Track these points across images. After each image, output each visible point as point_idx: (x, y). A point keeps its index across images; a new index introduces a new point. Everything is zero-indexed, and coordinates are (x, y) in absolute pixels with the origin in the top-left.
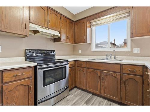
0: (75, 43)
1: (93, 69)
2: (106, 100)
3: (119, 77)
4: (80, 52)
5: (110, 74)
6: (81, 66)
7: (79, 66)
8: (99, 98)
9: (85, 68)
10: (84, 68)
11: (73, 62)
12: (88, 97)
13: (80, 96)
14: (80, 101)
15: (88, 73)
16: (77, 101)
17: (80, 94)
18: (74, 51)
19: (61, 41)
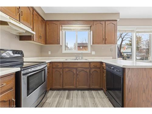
0: (46, 44)
1: (69, 68)
2: (80, 91)
3: (88, 71)
4: (50, 53)
5: (83, 70)
6: (57, 67)
7: (54, 67)
8: (74, 91)
9: (62, 68)
10: (60, 68)
11: (49, 64)
12: (66, 94)
13: (59, 96)
14: (62, 99)
15: (65, 73)
16: (59, 100)
17: (57, 95)
18: (41, 52)
19: (33, 40)
